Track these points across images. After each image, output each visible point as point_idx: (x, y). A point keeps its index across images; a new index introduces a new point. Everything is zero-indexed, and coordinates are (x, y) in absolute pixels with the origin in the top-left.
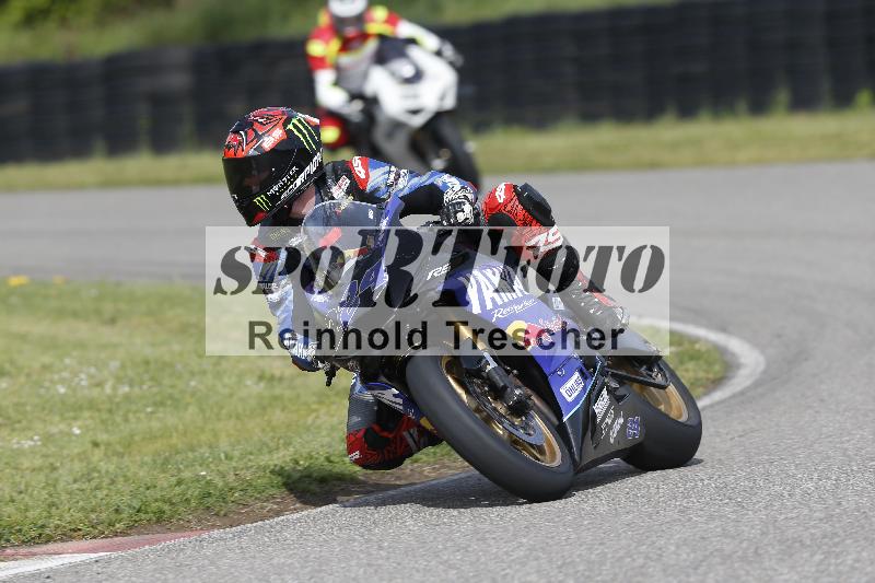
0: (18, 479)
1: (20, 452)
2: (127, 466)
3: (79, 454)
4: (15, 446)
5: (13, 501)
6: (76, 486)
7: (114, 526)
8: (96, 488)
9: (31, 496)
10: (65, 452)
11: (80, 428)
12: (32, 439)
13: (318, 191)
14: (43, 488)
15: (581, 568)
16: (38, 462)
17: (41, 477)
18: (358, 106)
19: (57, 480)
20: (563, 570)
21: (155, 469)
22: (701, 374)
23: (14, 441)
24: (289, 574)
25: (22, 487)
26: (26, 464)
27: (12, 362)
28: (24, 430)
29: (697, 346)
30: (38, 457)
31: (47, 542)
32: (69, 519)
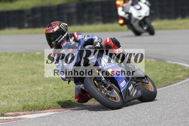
0: (38, 96)
1: (39, 90)
2: (61, 94)
3: (51, 91)
4: (37, 89)
5: (37, 101)
6: (50, 98)
7: (59, 106)
8: (55, 98)
9: (41, 100)
10: (48, 90)
11: (51, 85)
12: (41, 88)
13: (67, 40)
14: (43, 98)
15: (160, 116)
16: (42, 93)
17: (43, 96)
18: (127, 15)
19: (46, 96)
20: (156, 116)
21: (67, 94)
22: (186, 74)
23: (37, 88)
24: (96, 117)
25: (39, 98)
26: (40, 93)
27: (37, 71)
28: (39, 85)
29: (185, 68)
30: (42, 91)
31: (44, 110)
32: (49, 105)
